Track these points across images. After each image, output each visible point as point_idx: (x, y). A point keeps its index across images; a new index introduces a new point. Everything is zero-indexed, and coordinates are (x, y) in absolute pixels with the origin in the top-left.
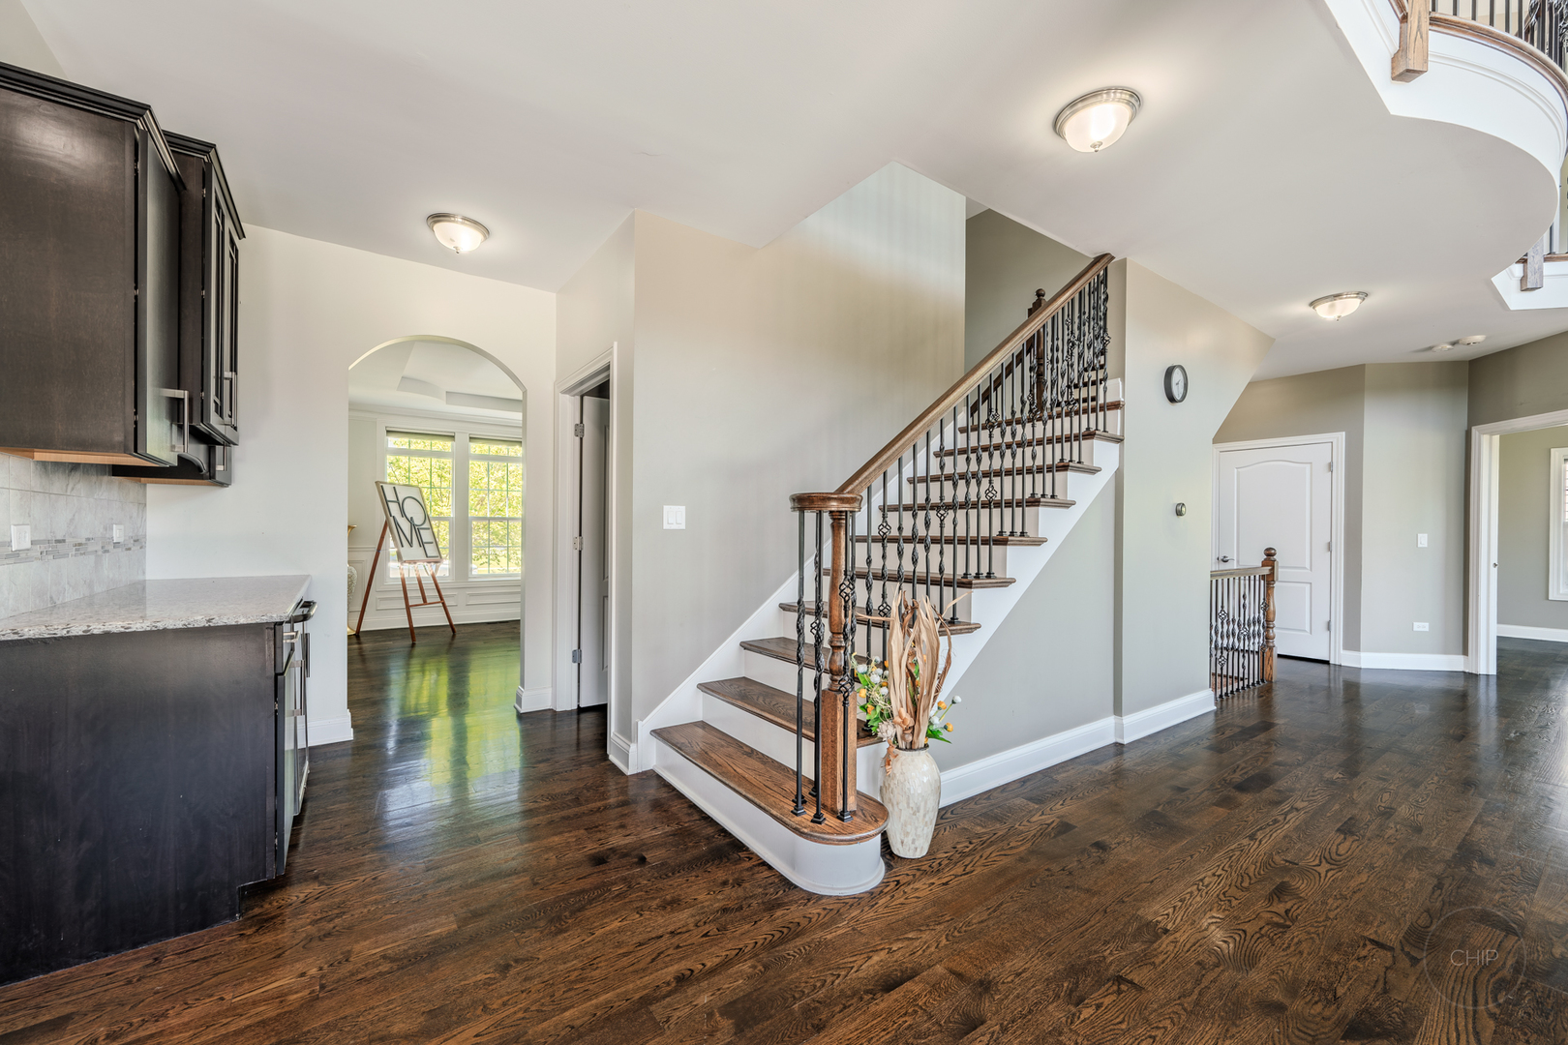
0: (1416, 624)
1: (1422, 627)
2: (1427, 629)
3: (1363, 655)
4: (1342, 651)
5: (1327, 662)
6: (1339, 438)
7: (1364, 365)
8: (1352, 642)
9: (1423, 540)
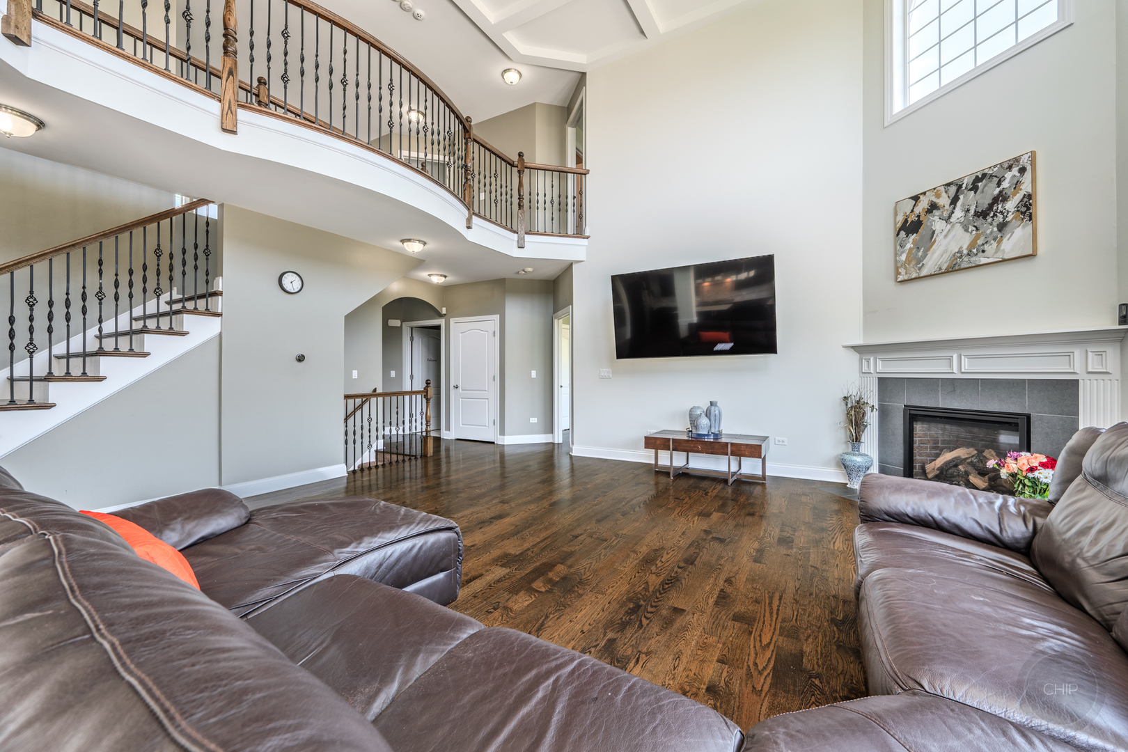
0: (531, 419)
1: (534, 420)
2: (536, 421)
3: (506, 437)
4: (499, 436)
5: (493, 443)
6: (497, 317)
7: (505, 279)
8: (502, 433)
9: (534, 374)
